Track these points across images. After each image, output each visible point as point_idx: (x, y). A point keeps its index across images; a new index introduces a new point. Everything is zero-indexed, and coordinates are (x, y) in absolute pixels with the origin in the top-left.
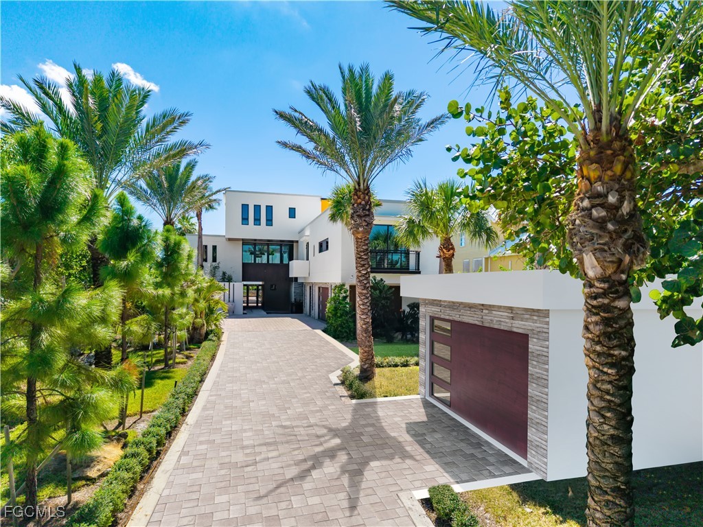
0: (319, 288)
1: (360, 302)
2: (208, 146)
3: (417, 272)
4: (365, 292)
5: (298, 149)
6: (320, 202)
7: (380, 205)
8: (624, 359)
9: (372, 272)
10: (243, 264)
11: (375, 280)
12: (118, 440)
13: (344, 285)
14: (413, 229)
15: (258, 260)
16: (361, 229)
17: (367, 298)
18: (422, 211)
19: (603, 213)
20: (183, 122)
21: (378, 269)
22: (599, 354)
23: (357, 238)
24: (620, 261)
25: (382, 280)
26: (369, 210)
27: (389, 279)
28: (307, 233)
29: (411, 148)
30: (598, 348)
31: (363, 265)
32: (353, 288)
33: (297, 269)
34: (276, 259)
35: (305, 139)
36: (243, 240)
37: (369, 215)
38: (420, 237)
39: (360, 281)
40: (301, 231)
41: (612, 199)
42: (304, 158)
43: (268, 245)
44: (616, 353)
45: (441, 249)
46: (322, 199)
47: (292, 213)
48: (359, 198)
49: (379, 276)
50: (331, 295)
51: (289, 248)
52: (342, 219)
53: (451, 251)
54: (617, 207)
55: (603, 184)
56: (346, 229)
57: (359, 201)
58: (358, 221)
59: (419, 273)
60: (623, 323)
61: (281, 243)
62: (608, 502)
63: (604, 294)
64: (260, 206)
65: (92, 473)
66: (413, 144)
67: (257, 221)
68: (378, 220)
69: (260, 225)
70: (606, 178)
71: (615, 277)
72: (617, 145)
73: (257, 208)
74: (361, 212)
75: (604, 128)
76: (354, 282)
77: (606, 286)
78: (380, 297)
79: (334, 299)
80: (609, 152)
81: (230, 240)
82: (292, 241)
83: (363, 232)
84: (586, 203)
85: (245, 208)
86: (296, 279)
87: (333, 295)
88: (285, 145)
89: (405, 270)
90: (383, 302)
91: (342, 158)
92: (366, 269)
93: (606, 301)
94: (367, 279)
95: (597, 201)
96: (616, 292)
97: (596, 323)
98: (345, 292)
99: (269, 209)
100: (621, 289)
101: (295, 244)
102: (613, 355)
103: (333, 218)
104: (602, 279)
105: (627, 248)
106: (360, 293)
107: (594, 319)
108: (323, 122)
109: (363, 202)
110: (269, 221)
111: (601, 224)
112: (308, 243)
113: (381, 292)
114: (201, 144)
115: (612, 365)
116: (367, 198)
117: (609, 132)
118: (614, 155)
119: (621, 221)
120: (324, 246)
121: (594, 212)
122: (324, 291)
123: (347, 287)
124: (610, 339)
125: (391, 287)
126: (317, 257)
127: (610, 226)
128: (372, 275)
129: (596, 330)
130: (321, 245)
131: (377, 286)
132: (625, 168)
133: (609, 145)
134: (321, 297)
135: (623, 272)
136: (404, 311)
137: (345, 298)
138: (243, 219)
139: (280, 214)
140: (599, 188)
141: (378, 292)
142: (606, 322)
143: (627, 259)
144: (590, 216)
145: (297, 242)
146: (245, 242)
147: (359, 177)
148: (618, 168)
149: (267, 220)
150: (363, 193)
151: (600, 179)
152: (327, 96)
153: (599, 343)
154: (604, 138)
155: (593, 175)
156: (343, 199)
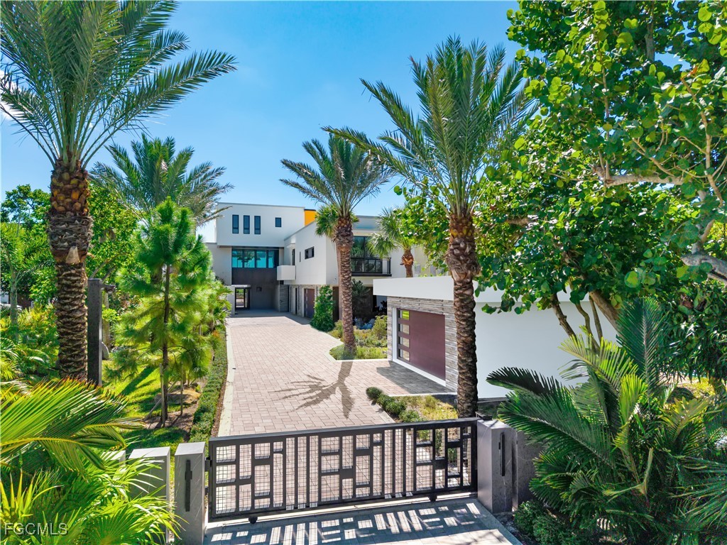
0: (305, 290)
1: (344, 299)
2: (232, 187)
3: (389, 275)
4: (347, 291)
5: (296, 185)
6: (303, 213)
7: (357, 221)
8: (470, 317)
9: (353, 275)
10: (233, 268)
11: (354, 282)
12: (193, 388)
13: (329, 287)
14: (383, 245)
15: (246, 265)
16: (344, 245)
17: (349, 296)
18: (389, 231)
19: (458, 252)
20: (219, 174)
21: (357, 273)
22: (459, 316)
23: (341, 252)
24: (466, 274)
25: (360, 282)
26: (350, 231)
27: (365, 281)
28: (293, 241)
29: (379, 186)
30: (458, 313)
31: (346, 272)
32: (336, 289)
33: (284, 273)
34: (262, 264)
35: (303, 180)
36: (232, 247)
37: (349, 235)
38: (388, 250)
39: (344, 283)
40: (287, 239)
41: (462, 246)
42: (301, 193)
43: (256, 251)
44: (466, 314)
45: (403, 259)
46: (305, 210)
47: (278, 222)
48: (342, 222)
49: (357, 279)
50: (318, 294)
51: (276, 254)
52: (326, 232)
53: (411, 260)
54: (464, 249)
55: (458, 238)
56: (330, 240)
57: (342, 224)
58: (342, 239)
59: (391, 276)
60: (468, 301)
61: (267, 250)
62: (464, 384)
63: (460, 288)
64: (249, 216)
65: (188, 401)
66: (381, 184)
67: (247, 230)
68: (356, 233)
69: (249, 233)
70: (460, 236)
71: (465, 280)
72: (464, 221)
73: (247, 218)
74: (344, 233)
75: (458, 214)
76: (336, 284)
77: (461, 284)
78: (359, 296)
79: (321, 299)
80: (461, 224)
81: (221, 247)
82: (278, 248)
83: (346, 247)
84: (452, 247)
85: (235, 218)
86: (282, 282)
87: (319, 295)
88: (286, 182)
89: (379, 274)
90: (361, 300)
91: (329, 193)
92: (348, 274)
93: (461, 291)
94: (349, 281)
95: (456, 246)
96: (466, 287)
97: (458, 302)
98: (330, 293)
99: (258, 219)
100: (467, 286)
101: (280, 250)
102: (464, 316)
103: (319, 232)
104: (460, 282)
105: (469, 268)
106: (344, 293)
107: (457, 299)
108: (315, 166)
109: (345, 226)
110: (258, 230)
111: (457, 257)
112: (294, 250)
113: (359, 292)
114: (227, 186)
115: (464, 320)
116: (348, 222)
117: (461, 215)
118: (463, 226)
119: (465, 256)
120: (310, 253)
121: (455, 251)
122: (310, 292)
123: (331, 288)
124: (463, 308)
125: (367, 288)
126: (303, 264)
127: (461, 258)
128: (353, 278)
129: (458, 304)
130: (307, 251)
131: (356, 287)
132: (468, 232)
133: (460, 221)
134: (307, 298)
135: (468, 278)
136: (379, 308)
137: (329, 297)
138: (233, 228)
139: (267, 224)
140: (457, 240)
141: (357, 292)
142: (462, 301)
143: (469, 272)
144: (453, 253)
145: (283, 248)
146: (234, 248)
147: (342, 207)
148: (465, 232)
149: (255, 229)
150: (345, 219)
151: (457, 236)
152: (318, 148)
153: (458, 310)
154: (459, 218)
155: (455, 234)
156: (327, 216)
